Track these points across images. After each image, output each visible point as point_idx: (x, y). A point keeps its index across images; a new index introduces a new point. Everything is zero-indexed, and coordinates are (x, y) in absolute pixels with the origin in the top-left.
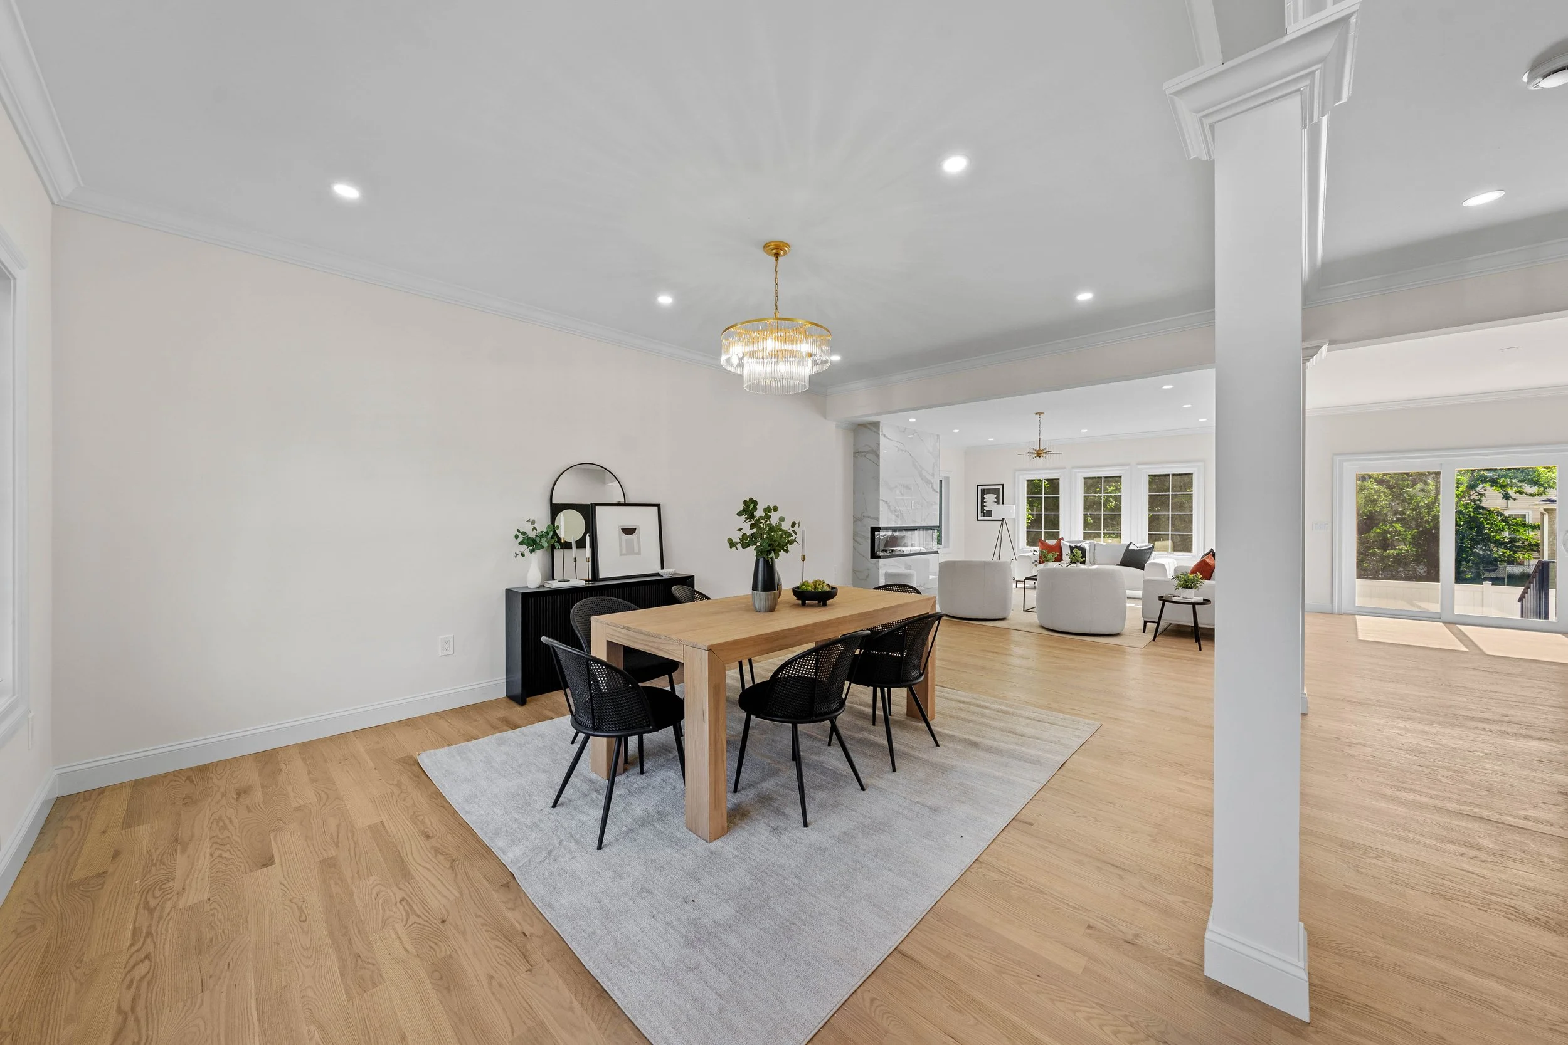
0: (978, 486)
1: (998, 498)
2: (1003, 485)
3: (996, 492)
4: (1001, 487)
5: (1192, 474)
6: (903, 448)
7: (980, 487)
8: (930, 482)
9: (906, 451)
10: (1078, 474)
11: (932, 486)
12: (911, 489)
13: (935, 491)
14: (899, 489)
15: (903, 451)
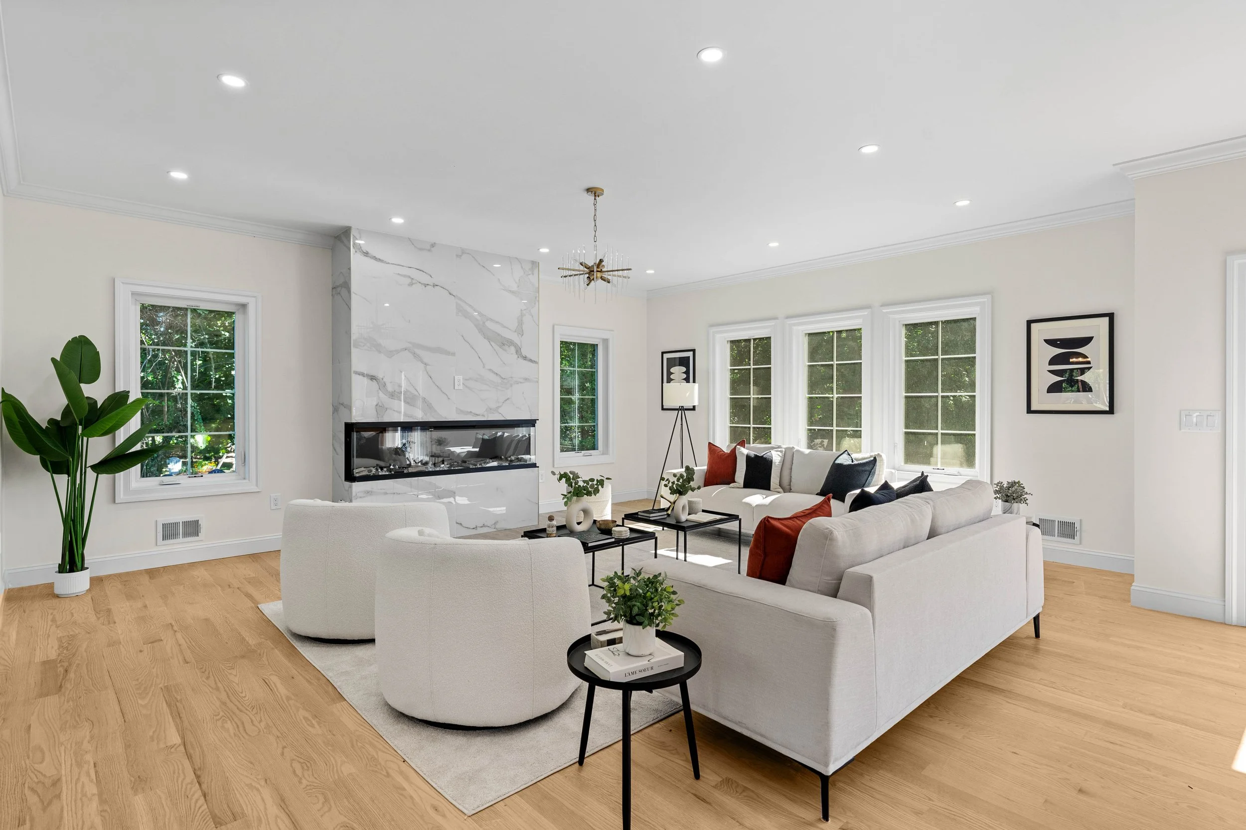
0: (663, 353)
1: (687, 373)
2: (694, 351)
3: (684, 362)
4: (690, 354)
5: (974, 319)
6: (425, 279)
7: (666, 356)
8: (511, 343)
9: (435, 285)
10: (795, 328)
11: (518, 351)
12: (453, 354)
13: (525, 358)
14: (414, 354)
15: (426, 285)
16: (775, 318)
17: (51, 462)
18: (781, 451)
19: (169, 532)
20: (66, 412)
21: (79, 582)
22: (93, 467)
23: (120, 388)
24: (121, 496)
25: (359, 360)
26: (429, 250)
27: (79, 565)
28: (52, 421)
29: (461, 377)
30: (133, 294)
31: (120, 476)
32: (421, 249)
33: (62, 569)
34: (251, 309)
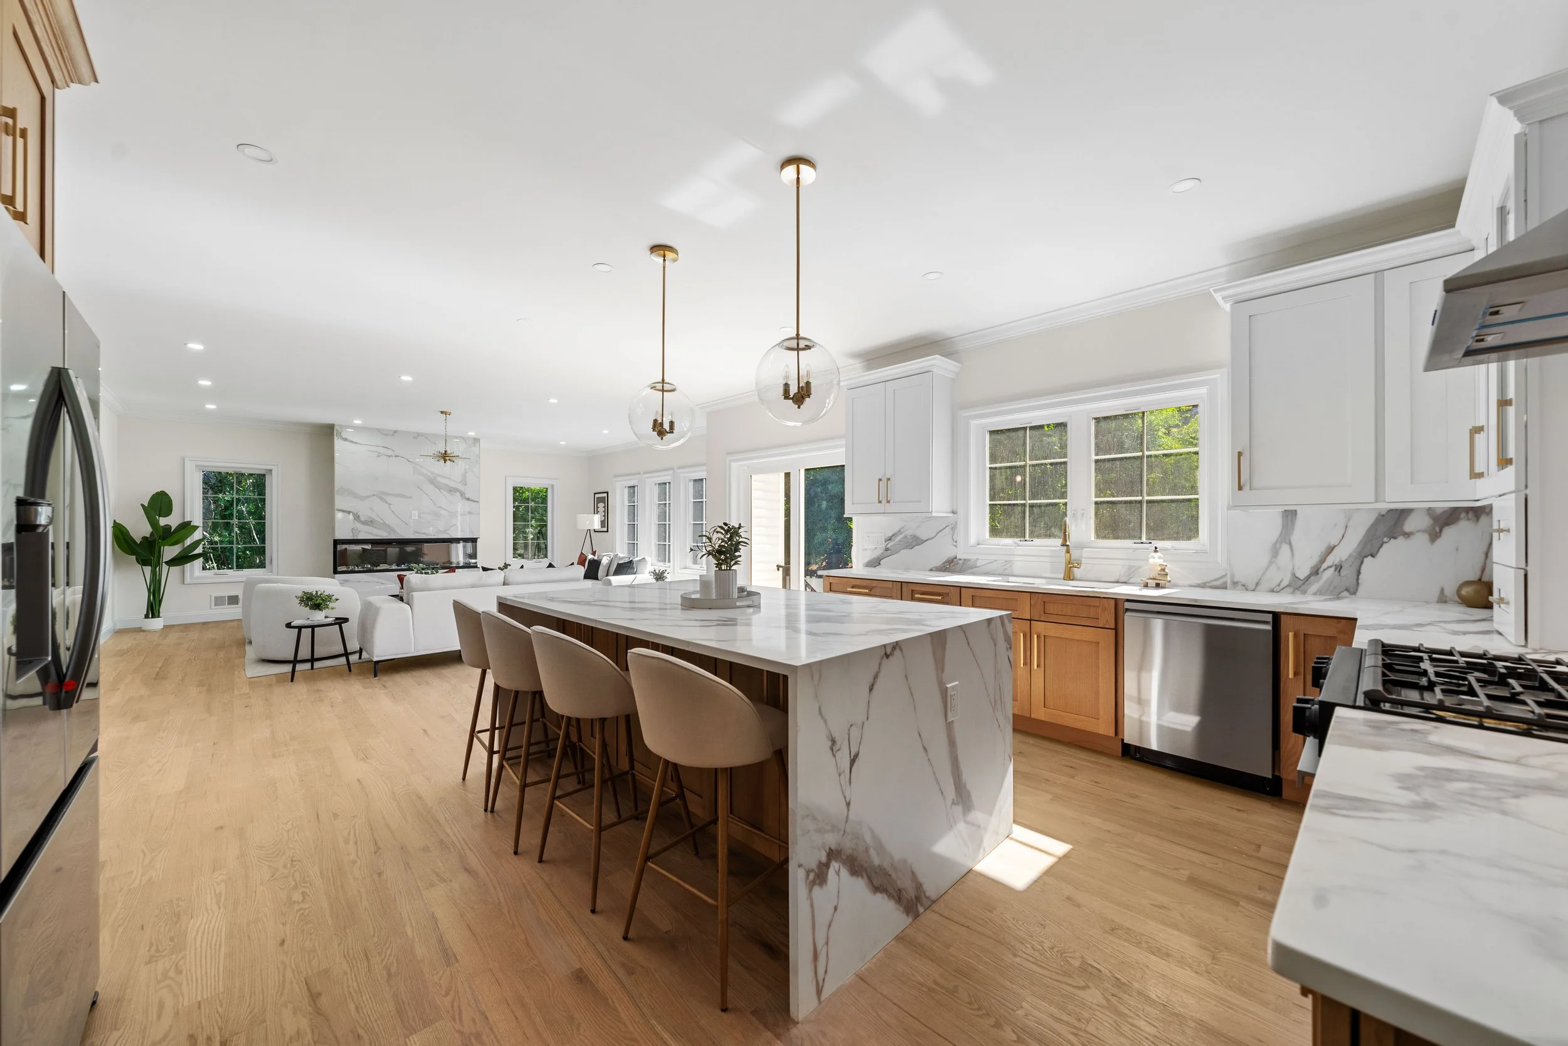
0: (594, 494)
1: (605, 507)
2: (607, 493)
3: (604, 500)
4: (605, 495)
6: (390, 452)
7: (597, 496)
8: (456, 490)
9: (396, 456)
10: (647, 480)
11: (462, 494)
12: (411, 498)
13: (468, 499)
14: (380, 498)
15: (389, 456)
16: (639, 474)
17: (141, 560)
18: (610, 557)
19: (219, 601)
20: (152, 534)
21: (157, 624)
22: (166, 563)
23: (187, 519)
24: (188, 579)
25: (340, 502)
26: (393, 435)
27: (157, 615)
28: (144, 538)
29: (417, 512)
30: (197, 466)
31: (188, 566)
32: (386, 435)
33: (147, 616)
34: (274, 473)
